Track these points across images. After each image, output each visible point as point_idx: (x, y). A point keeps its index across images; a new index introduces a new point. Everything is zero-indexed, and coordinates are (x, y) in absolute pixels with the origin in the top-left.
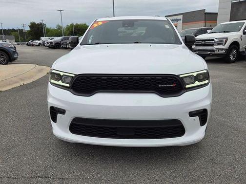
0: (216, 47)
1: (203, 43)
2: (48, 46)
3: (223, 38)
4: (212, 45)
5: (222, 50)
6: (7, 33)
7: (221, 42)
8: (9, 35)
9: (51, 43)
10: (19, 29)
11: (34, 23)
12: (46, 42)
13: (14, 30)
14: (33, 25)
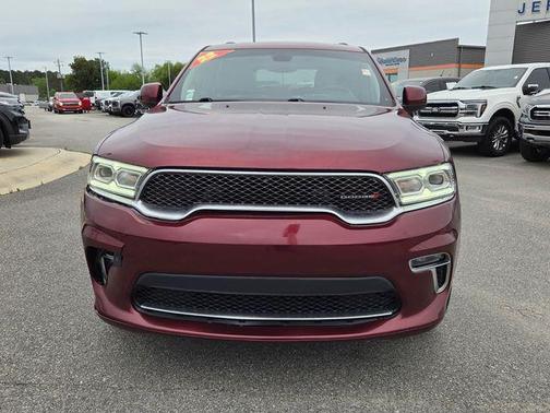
0: (462, 120)
1: (435, 110)
2: (107, 111)
3: (478, 101)
4: (454, 115)
5: (474, 127)
6: (21, 79)
7: (472, 109)
8: (28, 84)
9: (115, 103)
10: (49, 72)
11: (83, 60)
12: (103, 102)
13: (38, 74)
14: (79, 65)
